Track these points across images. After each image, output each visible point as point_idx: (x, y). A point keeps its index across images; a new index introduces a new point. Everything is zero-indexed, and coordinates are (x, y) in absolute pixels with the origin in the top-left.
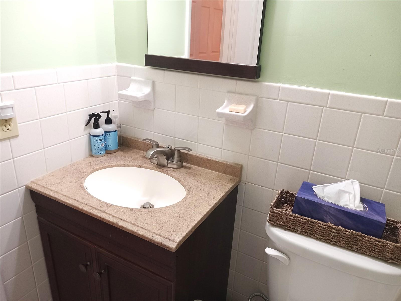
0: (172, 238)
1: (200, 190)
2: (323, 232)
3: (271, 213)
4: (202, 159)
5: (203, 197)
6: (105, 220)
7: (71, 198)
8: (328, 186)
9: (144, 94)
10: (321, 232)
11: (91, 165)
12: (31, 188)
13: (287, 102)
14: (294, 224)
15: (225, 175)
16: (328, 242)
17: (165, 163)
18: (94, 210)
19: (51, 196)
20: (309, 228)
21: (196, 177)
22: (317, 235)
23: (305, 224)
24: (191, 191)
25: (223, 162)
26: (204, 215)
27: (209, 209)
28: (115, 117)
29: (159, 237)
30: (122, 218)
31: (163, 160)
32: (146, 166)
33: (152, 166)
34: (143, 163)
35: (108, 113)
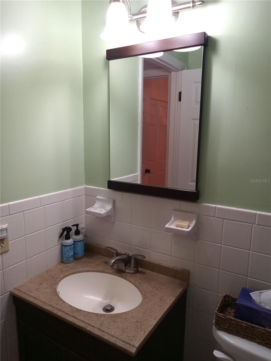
0: (132, 343)
1: (154, 295)
2: (262, 337)
3: (216, 318)
4: (155, 265)
5: (157, 302)
6: (76, 325)
7: (48, 304)
8: (264, 293)
9: (106, 210)
10: (261, 336)
11: (62, 271)
12: (15, 294)
13: (222, 220)
14: (237, 328)
15: (175, 279)
16: (268, 346)
17: (124, 268)
18: (67, 316)
19: (31, 302)
20: (250, 332)
21: (150, 282)
22: (258, 339)
23: (246, 328)
24: (146, 296)
25: (173, 268)
26: (158, 320)
27: (162, 314)
28: (83, 228)
29: (121, 342)
30: (89, 323)
31: (122, 266)
32: (108, 271)
33: (113, 271)
34: (105, 269)
35: (77, 225)
